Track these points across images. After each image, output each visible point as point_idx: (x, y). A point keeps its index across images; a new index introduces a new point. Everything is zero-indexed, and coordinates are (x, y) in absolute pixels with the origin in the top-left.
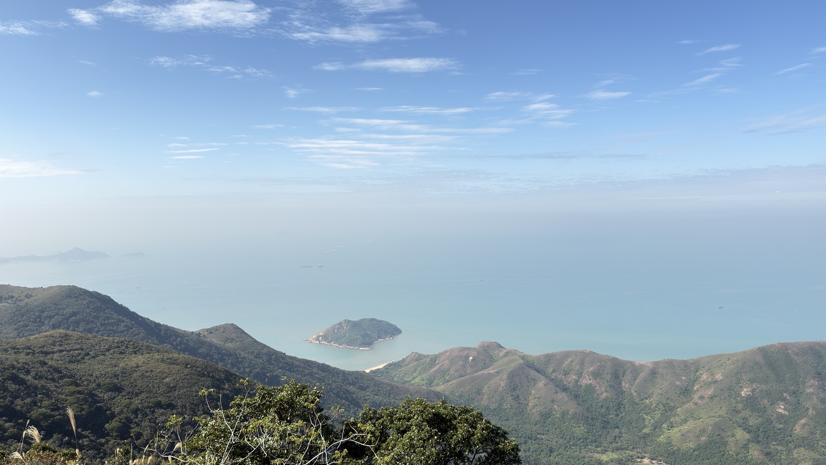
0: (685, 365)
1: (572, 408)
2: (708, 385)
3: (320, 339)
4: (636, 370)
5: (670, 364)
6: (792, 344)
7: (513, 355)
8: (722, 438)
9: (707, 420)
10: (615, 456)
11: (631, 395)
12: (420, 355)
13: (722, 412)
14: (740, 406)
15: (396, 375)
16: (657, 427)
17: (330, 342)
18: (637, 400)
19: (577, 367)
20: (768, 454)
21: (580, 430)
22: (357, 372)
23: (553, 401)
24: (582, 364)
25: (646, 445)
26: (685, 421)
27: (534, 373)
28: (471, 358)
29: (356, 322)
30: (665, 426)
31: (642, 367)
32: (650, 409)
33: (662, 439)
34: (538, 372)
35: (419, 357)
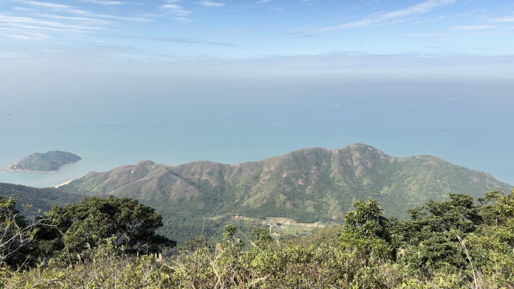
0: (256, 164)
1: (197, 194)
2: (267, 173)
3: (15, 167)
4: (231, 169)
5: (249, 164)
6: (306, 150)
7: (161, 167)
8: (274, 200)
9: (266, 192)
10: (220, 217)
11: (229, 183)
12: (96, 173)
13: (274, 187)
14: (282, 183)
15: (78, 188)
16: (242, 198)
17: (24, 169)
18: (232, 186)
19: (199, 171)
20: (294, 205)
21: (201, 206)
22: (48, 188)
23: (185, 192)
24: (202, 168)
25: (237, 209)
26: (256, 193)
27: (174, 177)
28: (133, 172)
29: (45, 154)
30: (246, 197)
31: (234, 167)
32: (238, 189)
33: (245, 204)
34: (177, 175)
35: (95, 175)
